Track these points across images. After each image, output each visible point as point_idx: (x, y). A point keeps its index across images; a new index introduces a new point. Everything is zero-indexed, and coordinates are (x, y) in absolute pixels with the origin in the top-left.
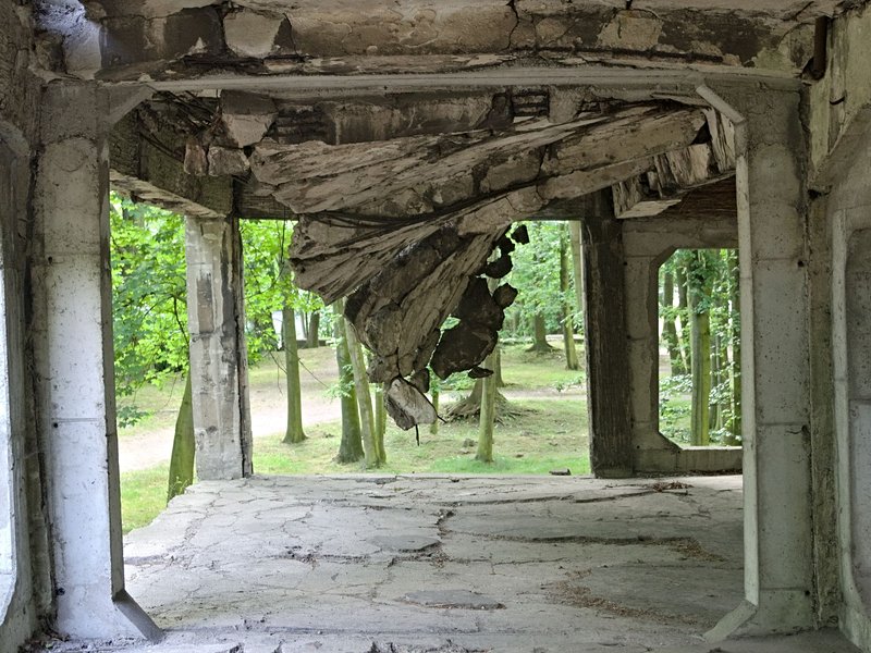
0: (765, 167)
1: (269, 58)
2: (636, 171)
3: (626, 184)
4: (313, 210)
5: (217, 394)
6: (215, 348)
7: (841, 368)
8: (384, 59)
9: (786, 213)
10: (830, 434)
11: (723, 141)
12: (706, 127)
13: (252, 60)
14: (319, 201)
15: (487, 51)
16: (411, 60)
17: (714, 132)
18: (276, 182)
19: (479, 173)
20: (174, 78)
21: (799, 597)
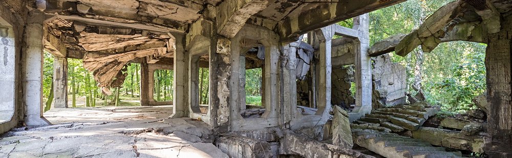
0: (179, 46)
1: (87, 14)
2: (152, 54)
3: (149, 56)
4: (90, 50)
5: (60, 91)
6: (60, 82)
7: (190, 77)
8: (113, 18)
9: (182, 53)
10: (188, 87)
11: (169, 46)
12: (166, 45)
13: (82, 14)
14: (92, 48)
15: (132, 20)
16: (117, 19)
17: (168, 45)
18: (83, 42)
19: (125, 47)
20: (63, 15)
21: (182, 112)
